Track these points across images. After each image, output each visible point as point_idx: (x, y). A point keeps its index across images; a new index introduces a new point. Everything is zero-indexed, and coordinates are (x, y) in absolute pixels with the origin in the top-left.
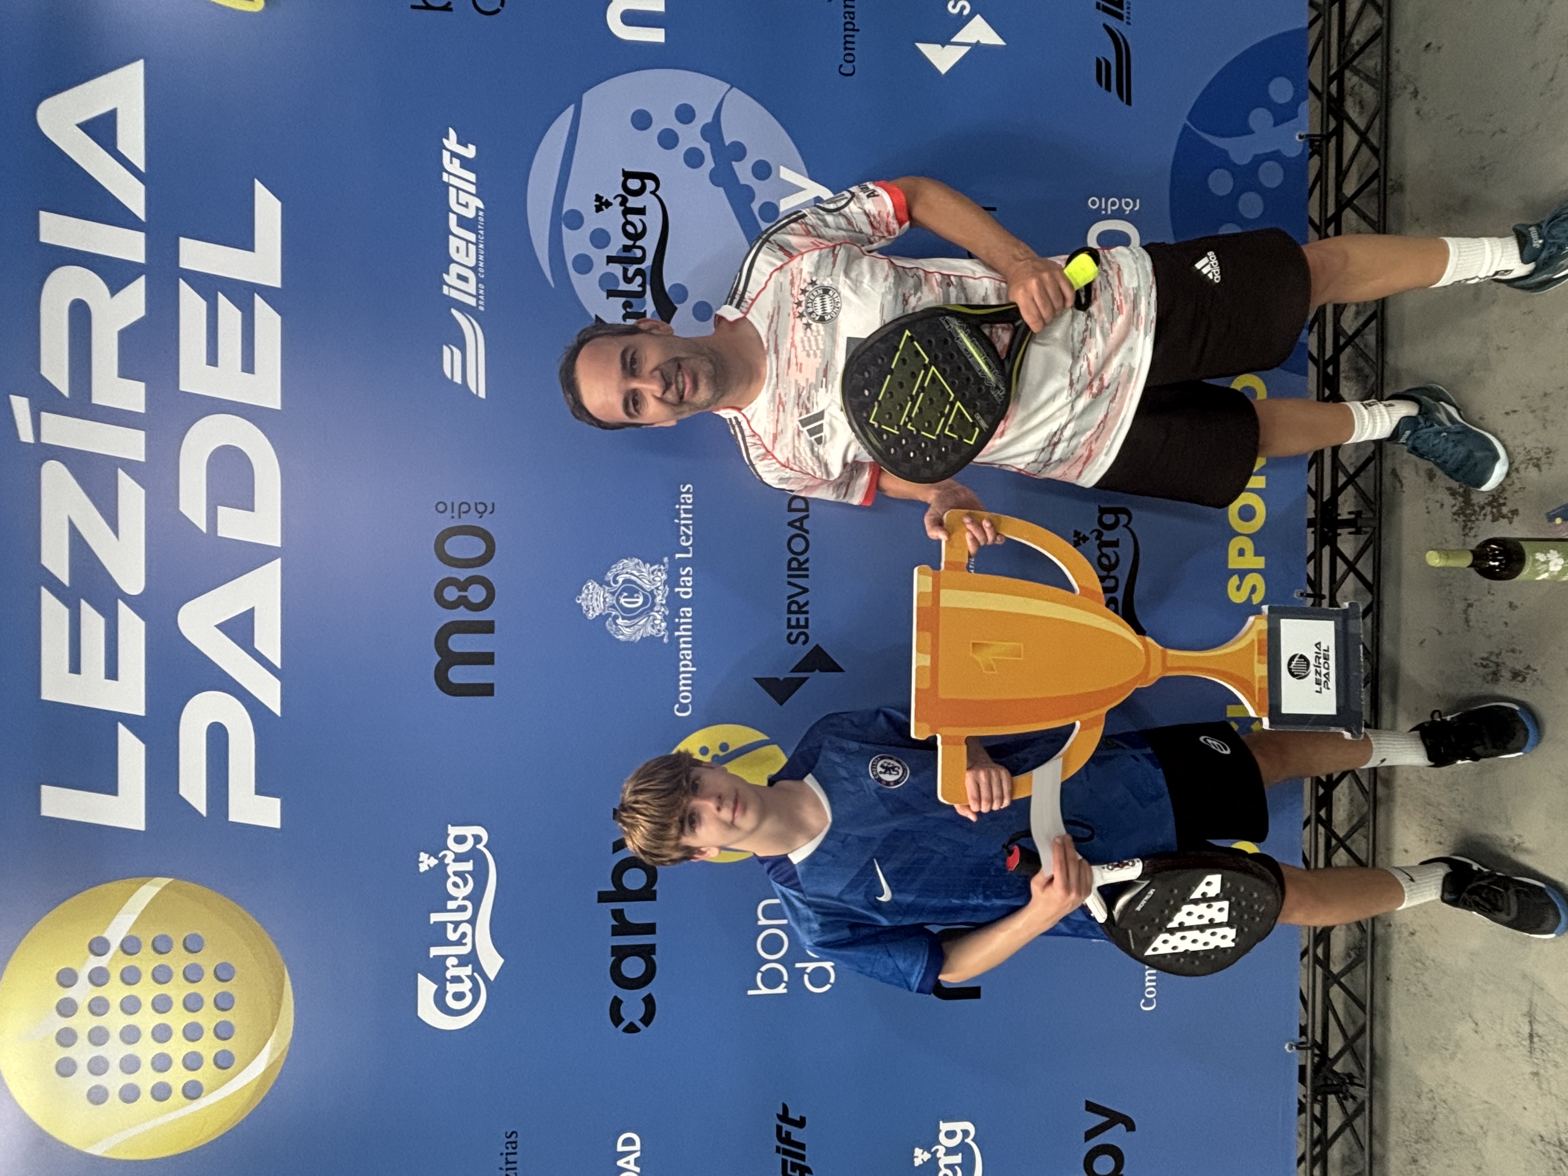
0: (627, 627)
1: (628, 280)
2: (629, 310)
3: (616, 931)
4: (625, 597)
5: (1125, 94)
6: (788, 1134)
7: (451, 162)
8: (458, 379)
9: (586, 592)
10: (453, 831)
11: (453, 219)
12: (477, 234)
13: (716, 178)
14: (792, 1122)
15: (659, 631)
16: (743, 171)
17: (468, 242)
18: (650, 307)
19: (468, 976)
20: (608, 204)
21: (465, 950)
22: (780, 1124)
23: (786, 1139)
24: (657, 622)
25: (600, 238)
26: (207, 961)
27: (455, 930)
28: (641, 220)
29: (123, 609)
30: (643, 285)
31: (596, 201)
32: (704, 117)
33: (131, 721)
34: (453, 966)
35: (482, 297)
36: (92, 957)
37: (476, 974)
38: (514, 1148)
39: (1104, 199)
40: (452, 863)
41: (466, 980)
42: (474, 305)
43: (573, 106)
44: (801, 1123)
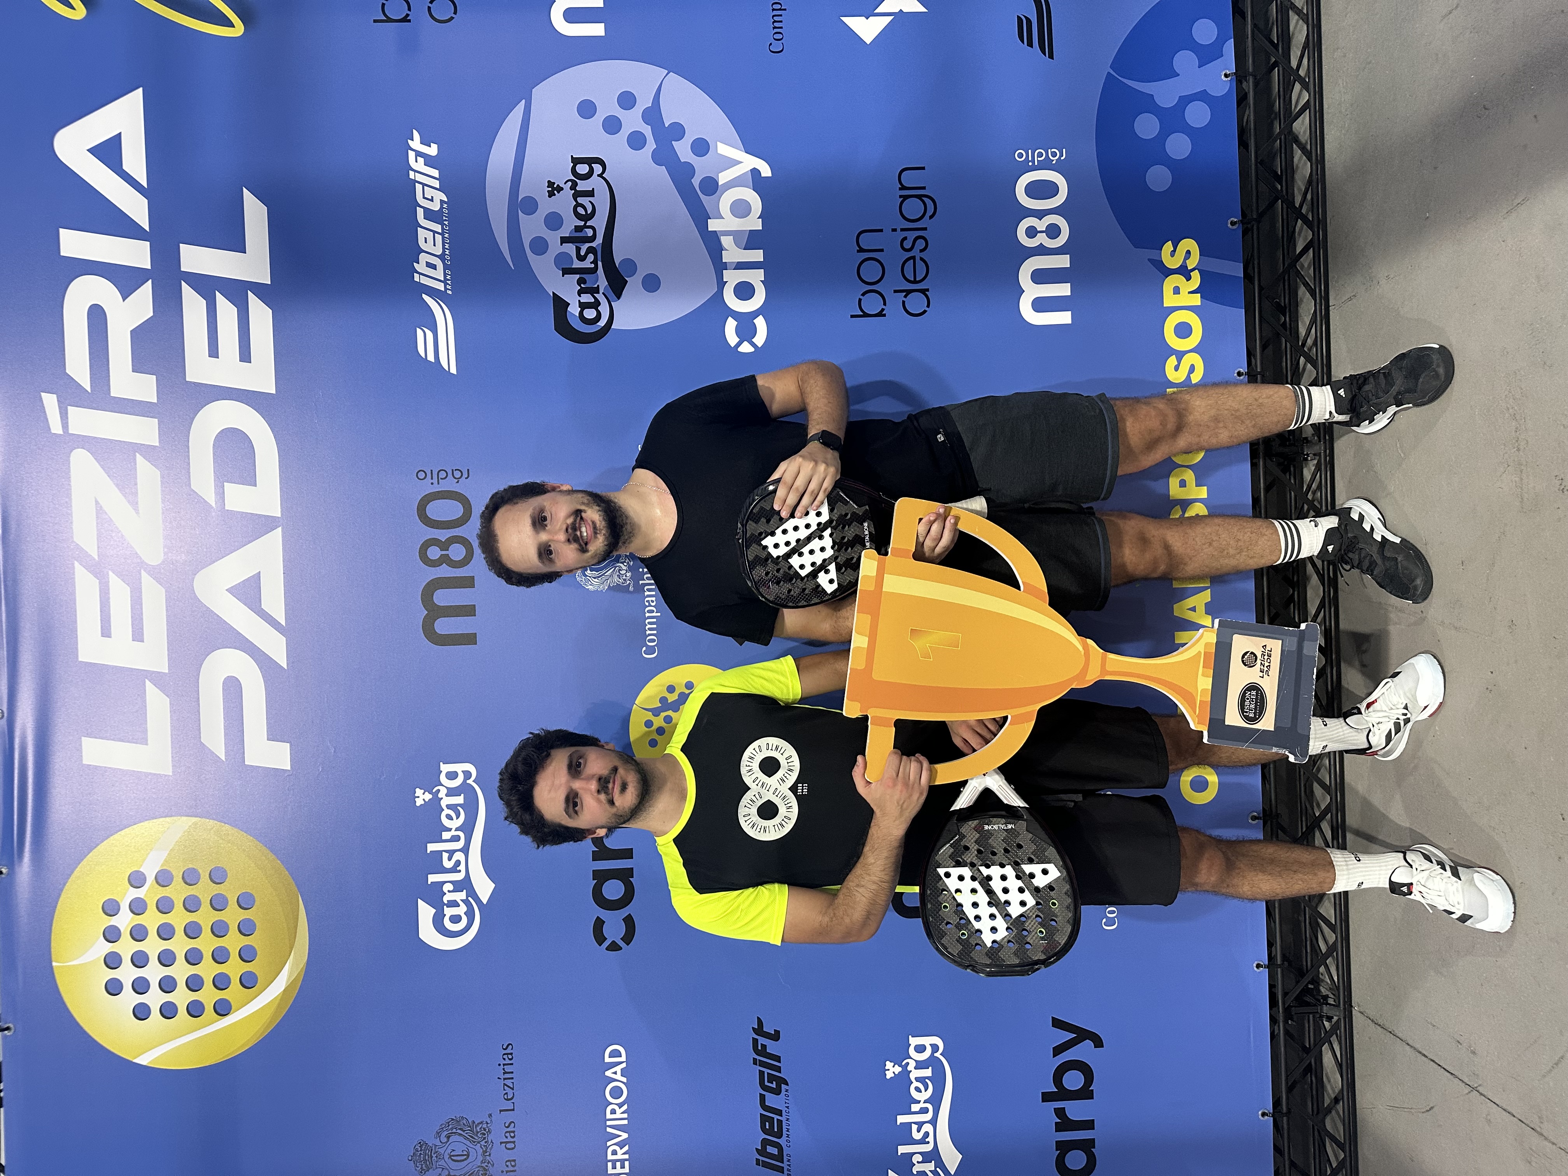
0: (595, 578)
1: (582, 258)
2: (582, 286)
3: (597, 857)
6: (764, 1046)
7: (416, 162)
8: (431, 358)
10: (445, 768)
11: (420, 212)
12: (442, 225)
13: (657, 158)
14: (767, 1036)
15: (625, 580)
16: (683, 149)
17: (434, 232)
18: (602, 282)
19: (463, 901)
20: (560, 189)
21: (459, 876)
22: (756, 1037)
23: (762, 1051)
24: (623, 572)
25: (554, 221)
26: (230, 891)
27: (450, 859)
28: (590, 201)
29: (146, 579)
30: (595, 262)
31: (548, 187)
32: (644, 102)
33: (155, 677)
34: (449, 891)
35: (449, 283)
36: (131, 888)
37: (470, 898)
38: (510, 1059)
39: (1030, 151)
40: (444, 796)
41: (461, 903)
42: (443, 289)
43: (524, 100)
44: (776, 1036)
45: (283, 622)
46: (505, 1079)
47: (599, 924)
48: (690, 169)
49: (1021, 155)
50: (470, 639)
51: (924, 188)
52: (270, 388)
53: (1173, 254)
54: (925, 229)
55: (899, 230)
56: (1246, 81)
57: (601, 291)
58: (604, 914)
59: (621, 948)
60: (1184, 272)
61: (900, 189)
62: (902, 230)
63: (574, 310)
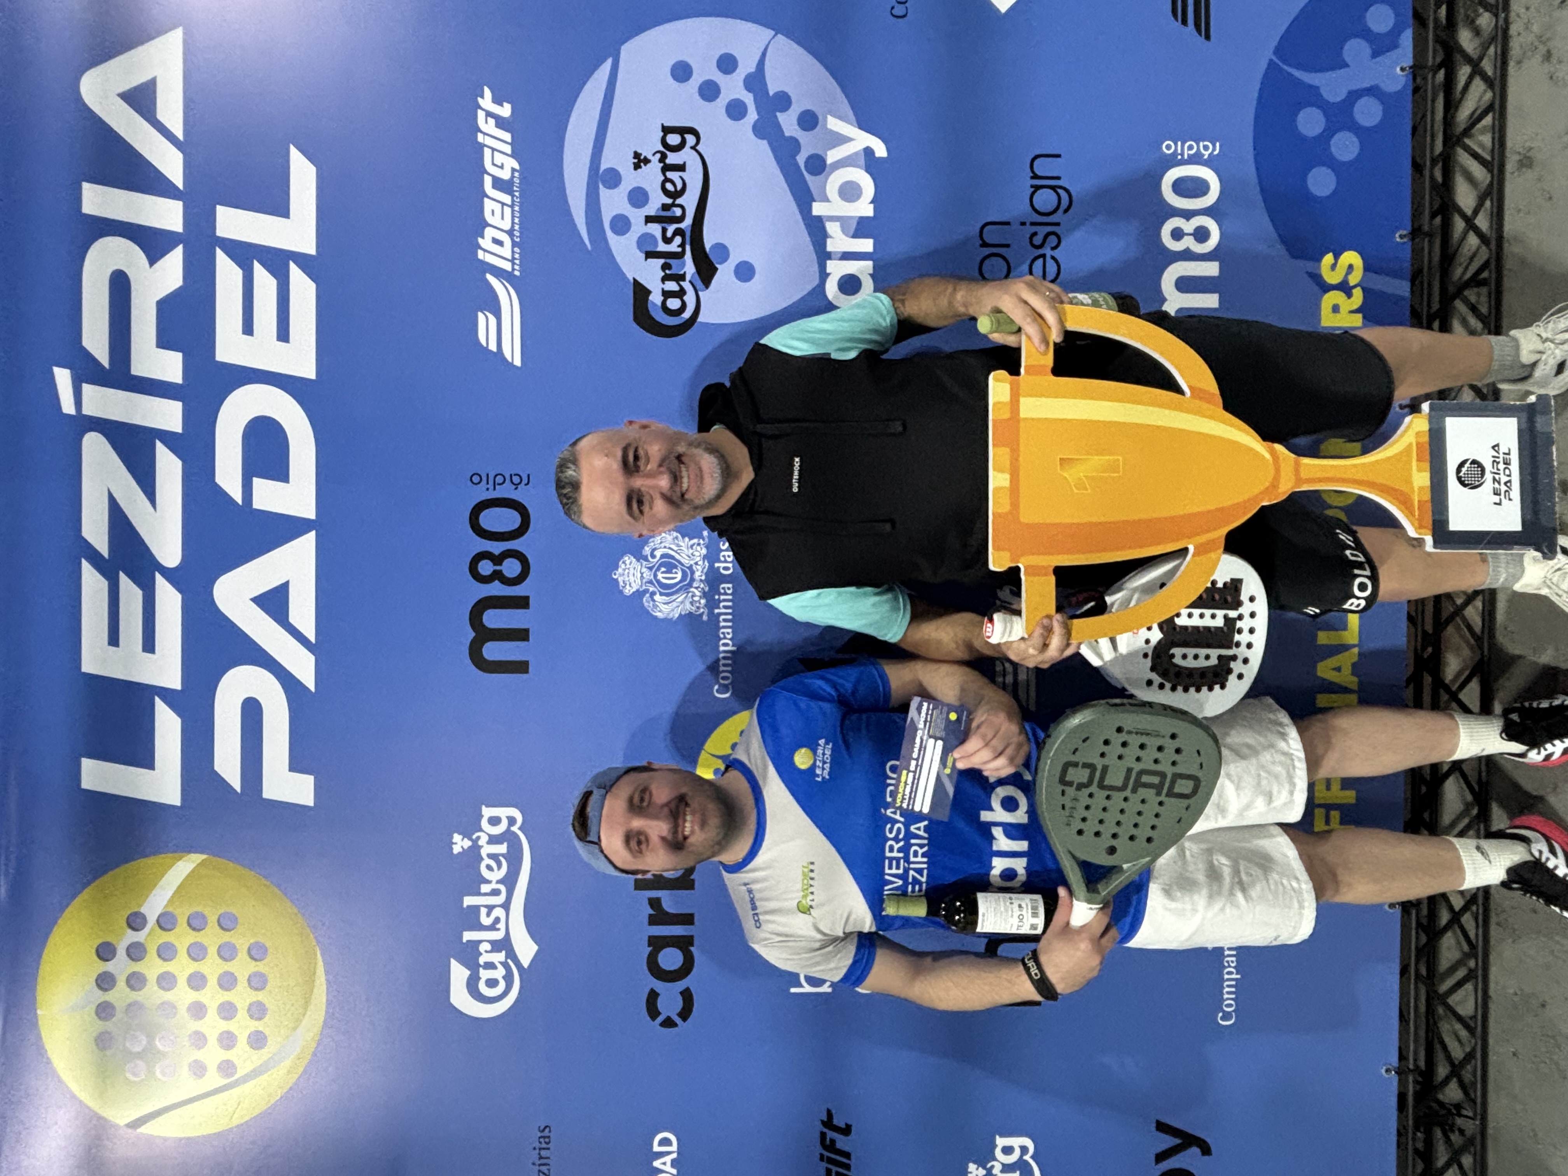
0: (664, 604)
1: (667, 241)
2: (667, 272)
3: (653, 921)
4: (663, 572)
5: (1203, 28)
6: (833, 1141)
7: (486, 122)
8: (493, 347)
9: (623, 566)
10: (487, 812)
11: (488, 181)
12: (513, 196)
13: (759, 130)
14: (836, 1129)
15: (698, 608)
16: (788, 122)
17: (503, 204)
18: (689, 267)
19: (501, 963)
20: (647, 161)
21: (498, 935)
22: (825, 1130)
23: (830, 1146)
24: (696, 599)
25: (638, 197)
26: (241, 941)
27: (488, 915)
28: (681, 177)
29: (161, 582)
30: (682, 245)
31: (634, 158)
32: (747, 66)
33: (166, 694)
34: (486, 952)
35: (517, 262)
36: (129, 931)
37: (509, 961)
38: (547, 1143)
39: (1179, 143)
40: (485, 845)
41: (499, 966)
42: (509, 269)
43: (611, 58)
44: (846, 1130)
45: (312, 637)
46: (540, 1165)
47: (653, 996)
48: (794, 145)
49: (1168, 147)
50: (521, 667)
51: (1058, 178)
52: (310, 372)
53: (1333, 267)
54: (1058, 224)
55: (1028, 224)
56: (1424, 76)
57: (688, 277)
58: (659, 986)
59: (675, 1025)
60: (1345, 288)
61: (1032, 178)
62: (1033, 224)
63: (656, 298)
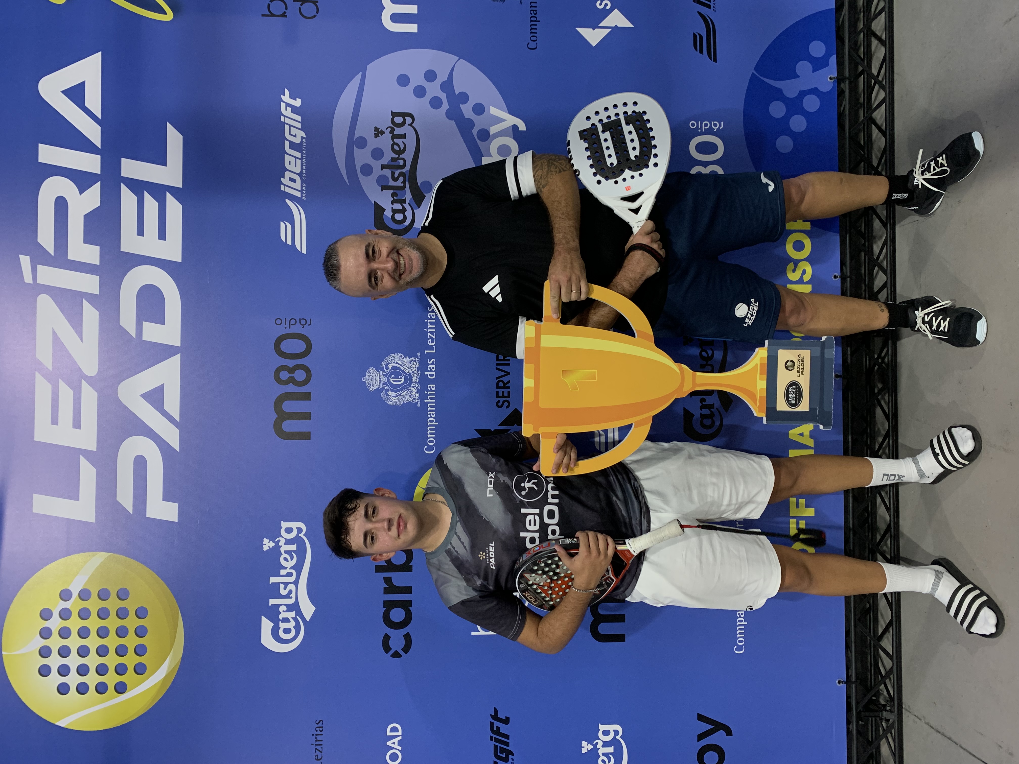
1: (395, 179)
2: (395, 198)
3: (386, 591)
4: (392, 378)
5: (713, 55)
6: (498, 728)
7: (286, 110)
8: (289, 242)
9: (368, 374)
10: (284, 525)
11: (287, 144)
12: (302, 153)
13: (449, 115)
14: (500, 720)
15: (415, 399)
16: (467, 110)
17: (296, 158)
18: (408, 196)
19: (293, 618)
20: (382, 133)
21: (291, 601)
22: (493, 721)
23: (497, 731)
24: (413, 393)
25: (377, 154)
26: (131, 605)
27: (285, 589)
28: (402, 142)
29: (85, 385)
30: (404, 182)
31: (375, 131)
32: (442, 77)
33: (87, 454)
34: (284, 611)
35: (304, 192)
36: (61, 601)
37: (298, 617)
38: (321, 731)
39: (699, 122)
40: (283, 545)
41: (291, 620)
42: (300, 196)
43: (361, 73)
44: (506, 721)
45: (178, 419)
46: (316, 745)
48: (471, 123)
49: (693, 125)
50: (306, 436)
52: (178, 258)
56: (844, 82)
57: (407, 201)
63: (388, 213)
